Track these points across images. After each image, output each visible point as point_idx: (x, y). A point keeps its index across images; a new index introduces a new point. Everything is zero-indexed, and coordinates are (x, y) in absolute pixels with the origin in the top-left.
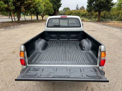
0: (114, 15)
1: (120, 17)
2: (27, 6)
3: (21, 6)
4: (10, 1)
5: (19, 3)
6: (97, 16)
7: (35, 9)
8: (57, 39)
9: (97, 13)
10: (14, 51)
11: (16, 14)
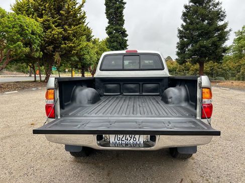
0: (230, 69)
1: (243, 73)
2: (65, 53)
3: (54, 52)
4: (35, 43)
5: (51, 48)
6: (198, 72)
7: (80, 59)
8: (119, 94)
9: (197, 66)
10: (32, 123)
11: (43, 67)
